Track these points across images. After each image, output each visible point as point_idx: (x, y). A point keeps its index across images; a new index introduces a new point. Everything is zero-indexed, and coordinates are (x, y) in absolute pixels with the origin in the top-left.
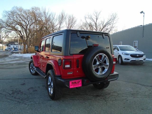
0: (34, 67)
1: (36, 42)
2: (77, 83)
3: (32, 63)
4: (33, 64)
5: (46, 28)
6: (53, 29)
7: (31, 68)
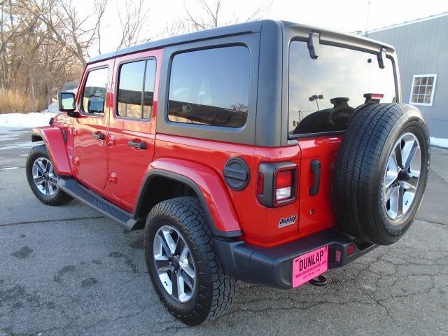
0: (51, 175)
1: (16, 73)
2: (315, 261)
3: (42, 159)
4: (44, 162)
5: (50, 24)
6: (74, 29)
7: (35, 177)
